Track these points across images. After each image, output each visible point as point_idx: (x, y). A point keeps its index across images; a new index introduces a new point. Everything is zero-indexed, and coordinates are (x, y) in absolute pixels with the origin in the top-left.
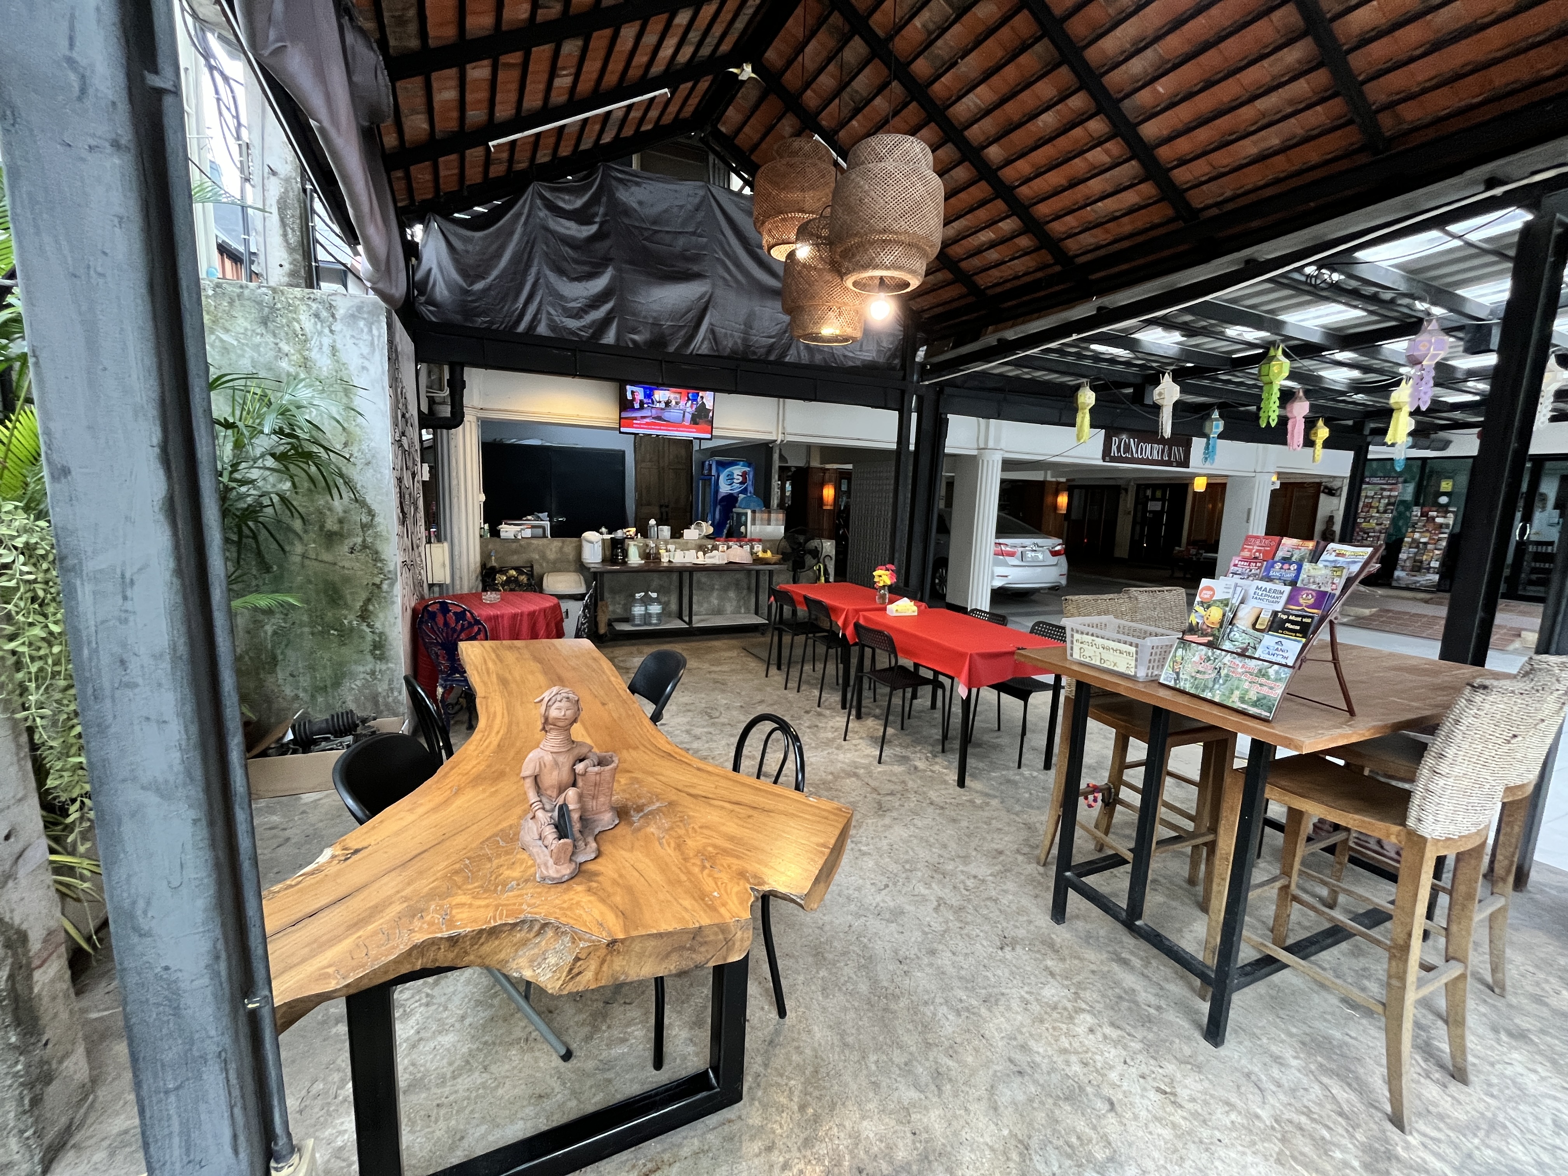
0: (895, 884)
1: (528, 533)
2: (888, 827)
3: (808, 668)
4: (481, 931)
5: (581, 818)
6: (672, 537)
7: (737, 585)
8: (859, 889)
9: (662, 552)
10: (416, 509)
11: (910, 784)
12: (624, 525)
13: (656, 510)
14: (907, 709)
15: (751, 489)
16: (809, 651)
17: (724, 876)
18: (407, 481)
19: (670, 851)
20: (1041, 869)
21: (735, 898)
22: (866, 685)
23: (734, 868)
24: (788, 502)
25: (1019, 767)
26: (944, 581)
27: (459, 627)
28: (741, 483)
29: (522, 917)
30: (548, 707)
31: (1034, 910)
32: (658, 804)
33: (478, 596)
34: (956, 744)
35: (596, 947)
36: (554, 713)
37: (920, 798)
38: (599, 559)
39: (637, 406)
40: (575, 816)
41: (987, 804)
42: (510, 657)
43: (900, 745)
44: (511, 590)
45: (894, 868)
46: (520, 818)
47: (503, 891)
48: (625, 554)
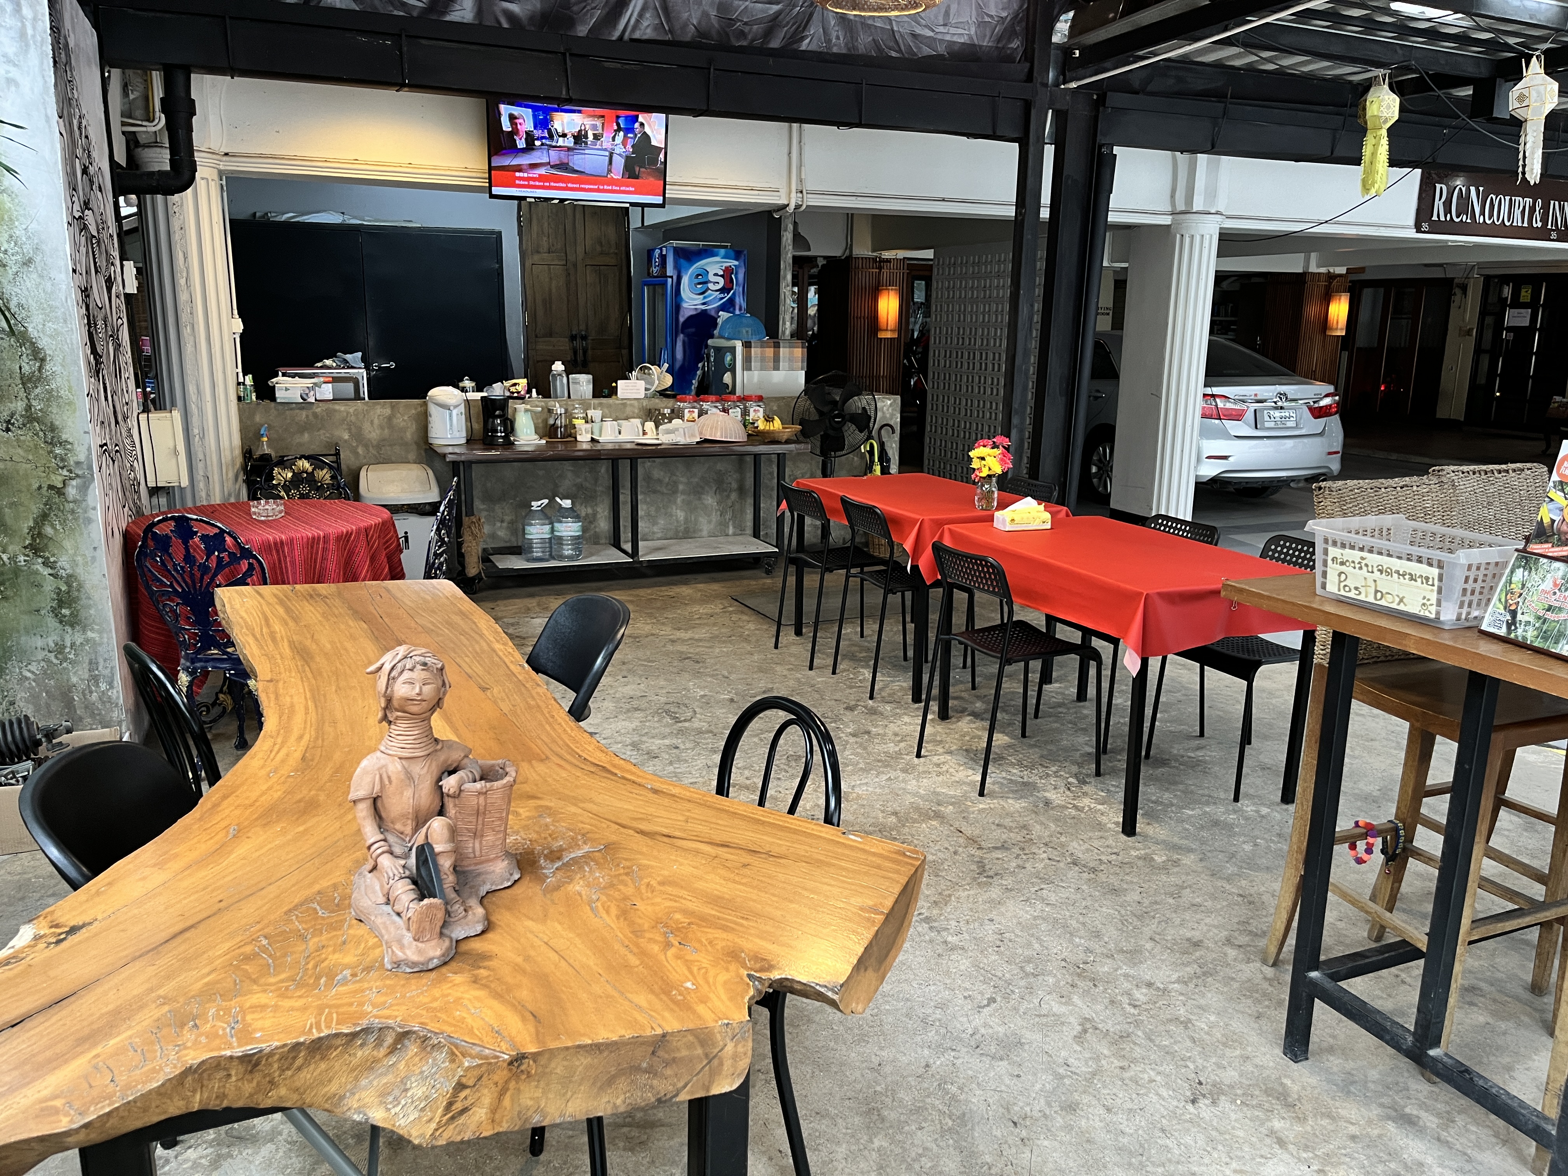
0: (1006, 997)
1: (327, 391)
2: (997, 903)
3: (850, 630)
4: (297, 1046)
5: (455, 868)
6: (597, 394)
7: (720, 486)
8: (941, 1006)
9: (579, 423)
10: (118, 346)
11: (1037, 829)
12: (505, 374)
13: (564, 344)
14: (1032, 701)
15: (740, 301)
16: (853, 600)
17: (704, 959)
18: (98, 295)
19: (610, 920)
20: (1269, 971)
21: (721, 991)
22: (956, 659)
23: (720, 945)
24: (813, 327)
25: (1236, 799)
26: (1106, 469)
27: (213, 564)
28: (722, 290)
29: (364, 1023)
30: (391, 680)
31: (1254, 1038)
32: (586, 848)
33: (242, 509)
34: (1121, 762)
35: (489, 1066)
36: (401, 690)
37: (1054, 855)
38: (460, 436)
39: (521, 144)
40: (446, 863)
41: (1176, 863)
42: (311, 613)
43: (1020, 764)
44: (302, 497)
45: (1006, 971)
46: (350, 872)
47: (329, 985)
48: (510, 427)
